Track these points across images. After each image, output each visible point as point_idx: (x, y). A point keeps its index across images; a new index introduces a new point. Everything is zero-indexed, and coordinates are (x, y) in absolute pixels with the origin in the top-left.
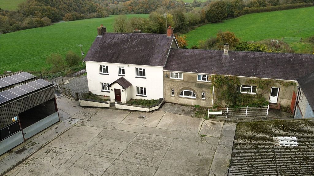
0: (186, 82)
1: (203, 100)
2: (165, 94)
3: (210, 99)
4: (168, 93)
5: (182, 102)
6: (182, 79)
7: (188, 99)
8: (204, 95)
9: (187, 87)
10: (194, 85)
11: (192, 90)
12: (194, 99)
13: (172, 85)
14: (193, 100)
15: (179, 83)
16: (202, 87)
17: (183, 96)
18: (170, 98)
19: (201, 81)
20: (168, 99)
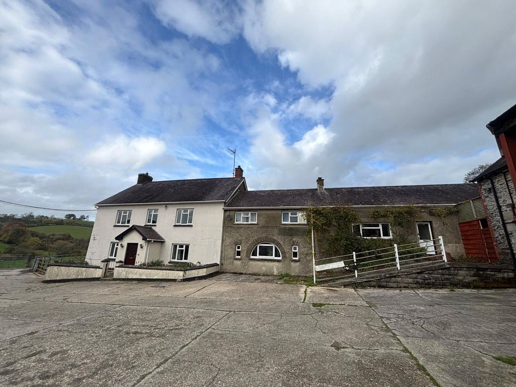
0: (263, 227)
1: (295, 261)
2: (223, 255)
3: (308, 258)
4: (230, 252)
5: (256, 271)
6: (256, 222)
7: (266, 263)
8: (297, 251)
9: (264, 235)
10: (276, 231)
11: (274, 242)
12: (278, 261)
13: (237, 235)
14: (276, 264)
15: (250, 230)
16: (291, 235)
17: (258, 257)
18: (233, 262)
19: (289, 222)
20: (228, 267)
